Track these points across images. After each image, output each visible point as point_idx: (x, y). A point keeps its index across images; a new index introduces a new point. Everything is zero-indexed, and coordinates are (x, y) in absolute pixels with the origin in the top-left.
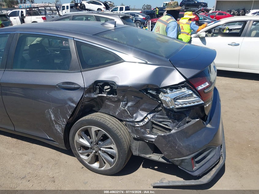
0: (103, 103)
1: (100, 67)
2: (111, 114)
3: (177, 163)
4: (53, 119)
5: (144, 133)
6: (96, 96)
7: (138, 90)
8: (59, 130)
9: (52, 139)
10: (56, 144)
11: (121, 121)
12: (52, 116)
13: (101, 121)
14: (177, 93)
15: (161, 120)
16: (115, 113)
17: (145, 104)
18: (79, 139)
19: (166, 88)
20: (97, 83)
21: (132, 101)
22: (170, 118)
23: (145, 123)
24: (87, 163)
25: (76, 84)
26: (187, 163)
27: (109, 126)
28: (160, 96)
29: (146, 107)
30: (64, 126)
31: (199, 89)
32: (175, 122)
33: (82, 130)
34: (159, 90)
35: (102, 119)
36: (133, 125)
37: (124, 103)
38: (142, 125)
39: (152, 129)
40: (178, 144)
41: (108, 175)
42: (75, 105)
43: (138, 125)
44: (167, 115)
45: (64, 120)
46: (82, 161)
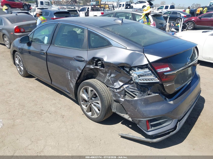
0: (98, 73)
1: (98, 48)
2: (102, 81)
3: (136, 122)
4: (69, 78)
5: (119, 97)
6: (93, 67)
7: (117, 67)
8: (72, 87)
9: (69, 92)
10: (71, 96)
11: (108, 87)
12: (69, 77)
13: (94, 84)
14: (141, 71)
15: (132, 90)
16: (104, 81)
17: (122, 77)
18: (82, 94)
19: (135, 67)
20: (94, 58)
21: (114, 73)
22: (139, 90)
23: (121, 90)
24: (85, 111)
25: (83, 58)
26: (143, 123)
27: (98, 88)
28: (131, 72)
29: (123, 80)
30: (74, 84)
31: (159, 71)
32: (141, 93)
33: (84, 89)
34: (131, 68)
35: (95, 83)
36: (114, 90)
37: (109, 74)
38: (118, 91)
39: (125, 95)
40: (137, 108)
41: (96, 122)
42: (80, 72)
43: (116, 91)
44: (137, 88)
45: (75, 80)
46: (82, 109)
